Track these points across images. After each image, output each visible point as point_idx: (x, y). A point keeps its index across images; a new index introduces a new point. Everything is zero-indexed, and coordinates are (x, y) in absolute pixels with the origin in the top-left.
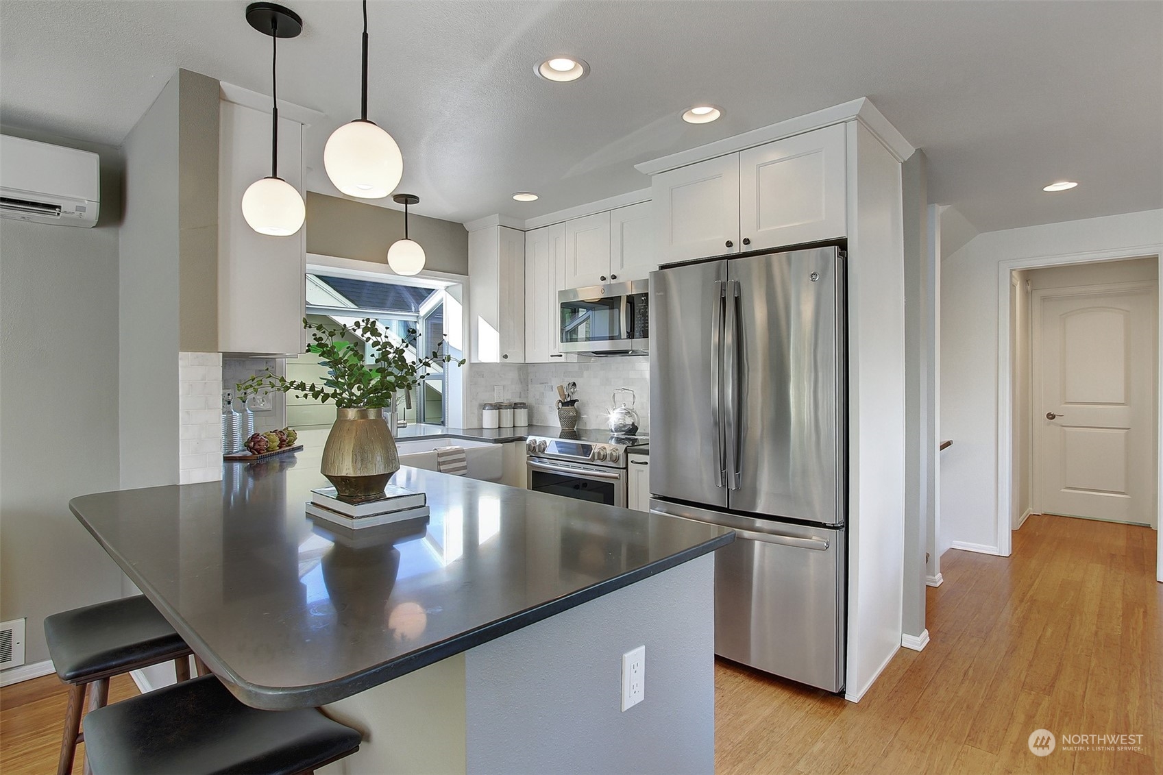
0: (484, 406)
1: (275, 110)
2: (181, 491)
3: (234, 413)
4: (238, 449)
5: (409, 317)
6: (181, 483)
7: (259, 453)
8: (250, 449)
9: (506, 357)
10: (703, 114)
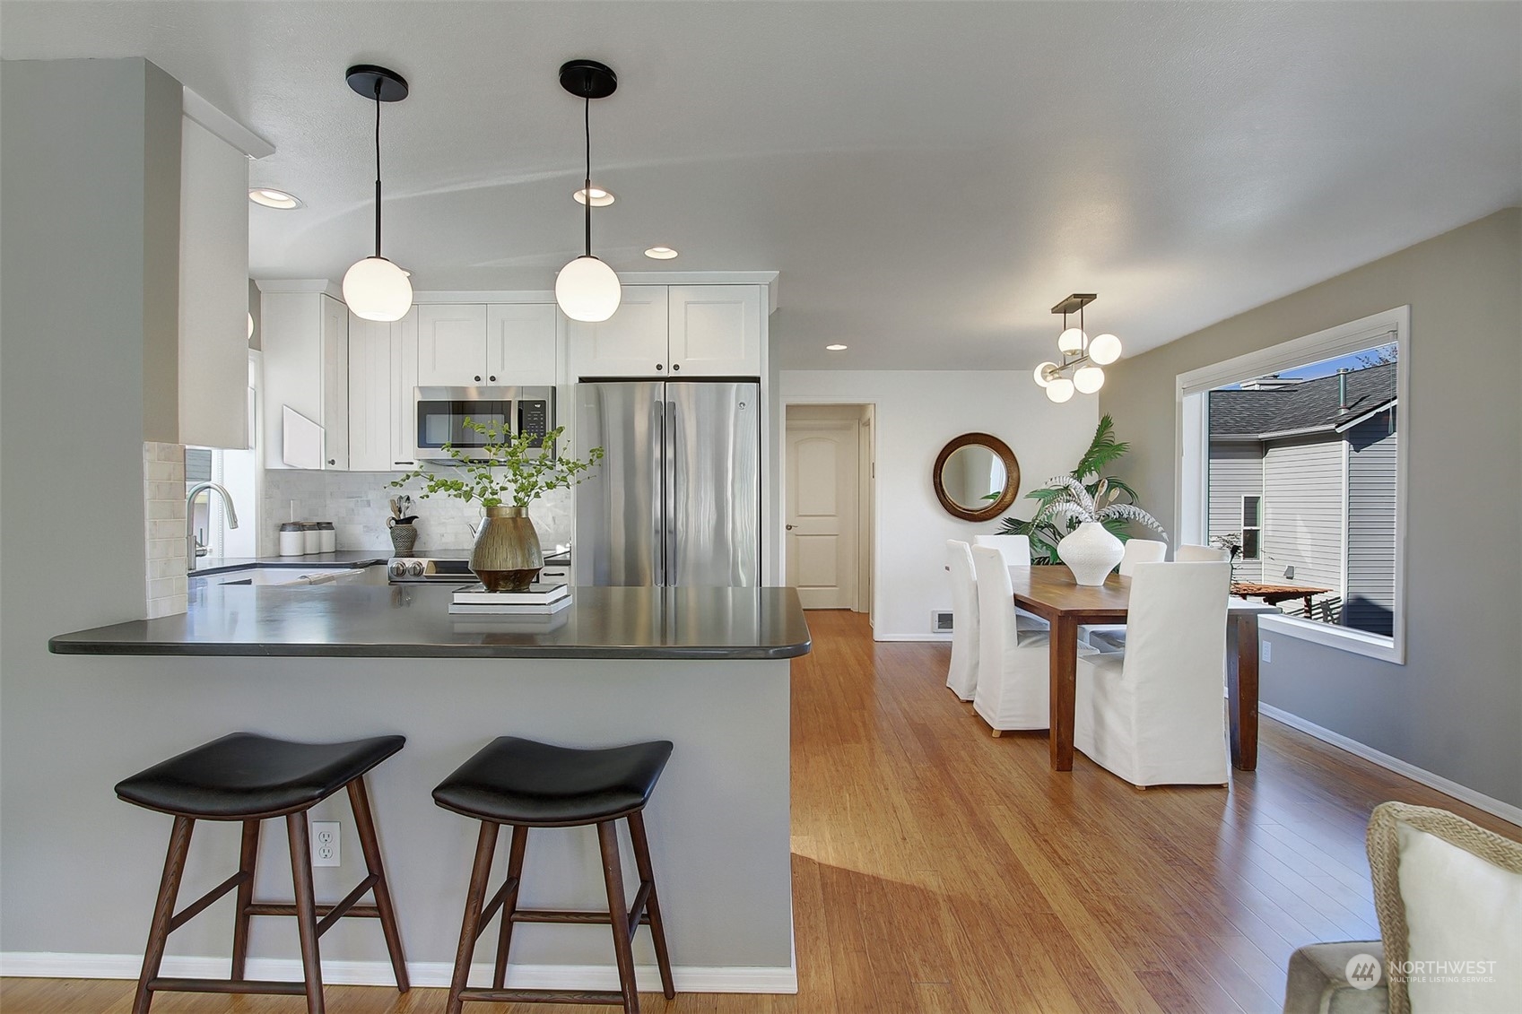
0: (283, 527)
1: (378, 183)
9: (333, 462)
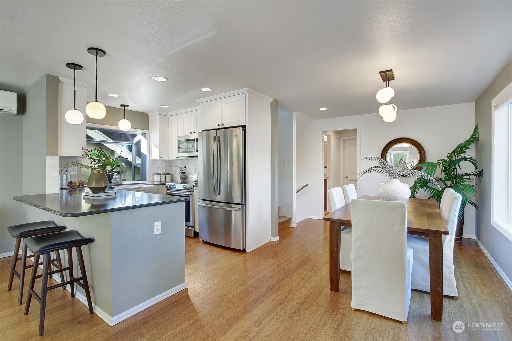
0: (155, 174)
2: (46, 196)
3: (63, 175)
4: (65, 186)
5: (130, 144)
6: (46, 193)
7: (72, 187)
8: (69, 186)
9: (161, 158)
10: (207, 90)
